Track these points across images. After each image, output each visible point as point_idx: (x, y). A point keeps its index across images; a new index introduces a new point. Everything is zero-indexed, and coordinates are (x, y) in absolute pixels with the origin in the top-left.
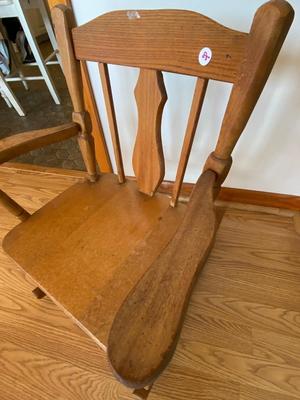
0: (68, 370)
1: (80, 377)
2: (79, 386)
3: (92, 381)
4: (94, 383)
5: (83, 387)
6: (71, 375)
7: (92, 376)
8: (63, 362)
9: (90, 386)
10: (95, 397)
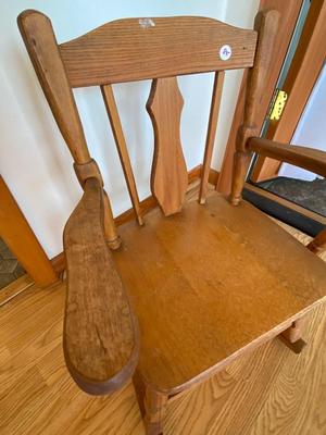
0: (259, 430)
1: (268, 415)
2: (277, 418)
3: (275, 402)
4: (278, 400)
5: (278, 415)
6: (264, 427)
8: (249, 433)
9: (279, 405)
10: (290, 403)
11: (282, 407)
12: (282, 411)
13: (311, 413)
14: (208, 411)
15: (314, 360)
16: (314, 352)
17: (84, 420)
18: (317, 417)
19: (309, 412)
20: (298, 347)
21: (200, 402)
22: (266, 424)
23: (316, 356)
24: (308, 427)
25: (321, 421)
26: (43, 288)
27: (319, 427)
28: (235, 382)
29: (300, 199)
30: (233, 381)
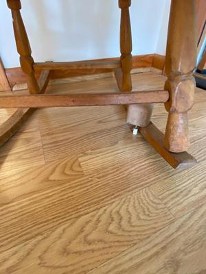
0: (72, 231)
1: (98, 221)
2: (107, 231)
3: (118, 212)
5: (112, 228)
6: (82, 231)
7: (113, 208)
8: (53, 229)
9: (121, 219)
10: (138, 223)
11: (124, 223)
12: (120, 226)
13: (168, 253)
19: (164, 248)
20: (175, 159)
22: (87, 229)
28: (83, 175)
30: (81, 174)
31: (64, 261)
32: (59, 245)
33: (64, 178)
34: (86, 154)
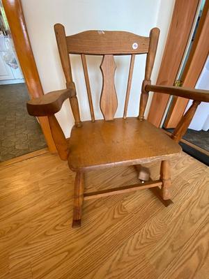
0: (134, 241)
1: (142, 235)
2: (147, 239)
4: (150, 229)
5: (148, 237)
6: (138, 240)
7: (146, 228)
8: (127, 241)
10: (157, 233)
11: (152, 234)
12: (151, 235)
13: (170, 242)
14: (109, 222)
15: (179, 216)
16: (180, 212)
17: (49, 208)
18: (172, 246)
19: (168, 241)
21: (106, 217)
22: (140, 238)
23: (180, 214)
24: (165, 249)
25: (175, 249)
26: (53, 154)
27: (173, 251)
28: (128, 214)
29: (191, 140)
30: (127, 213)
31: (137, 252)
32: (132, 247)
33: (120, 216)
34: (125, 201)
